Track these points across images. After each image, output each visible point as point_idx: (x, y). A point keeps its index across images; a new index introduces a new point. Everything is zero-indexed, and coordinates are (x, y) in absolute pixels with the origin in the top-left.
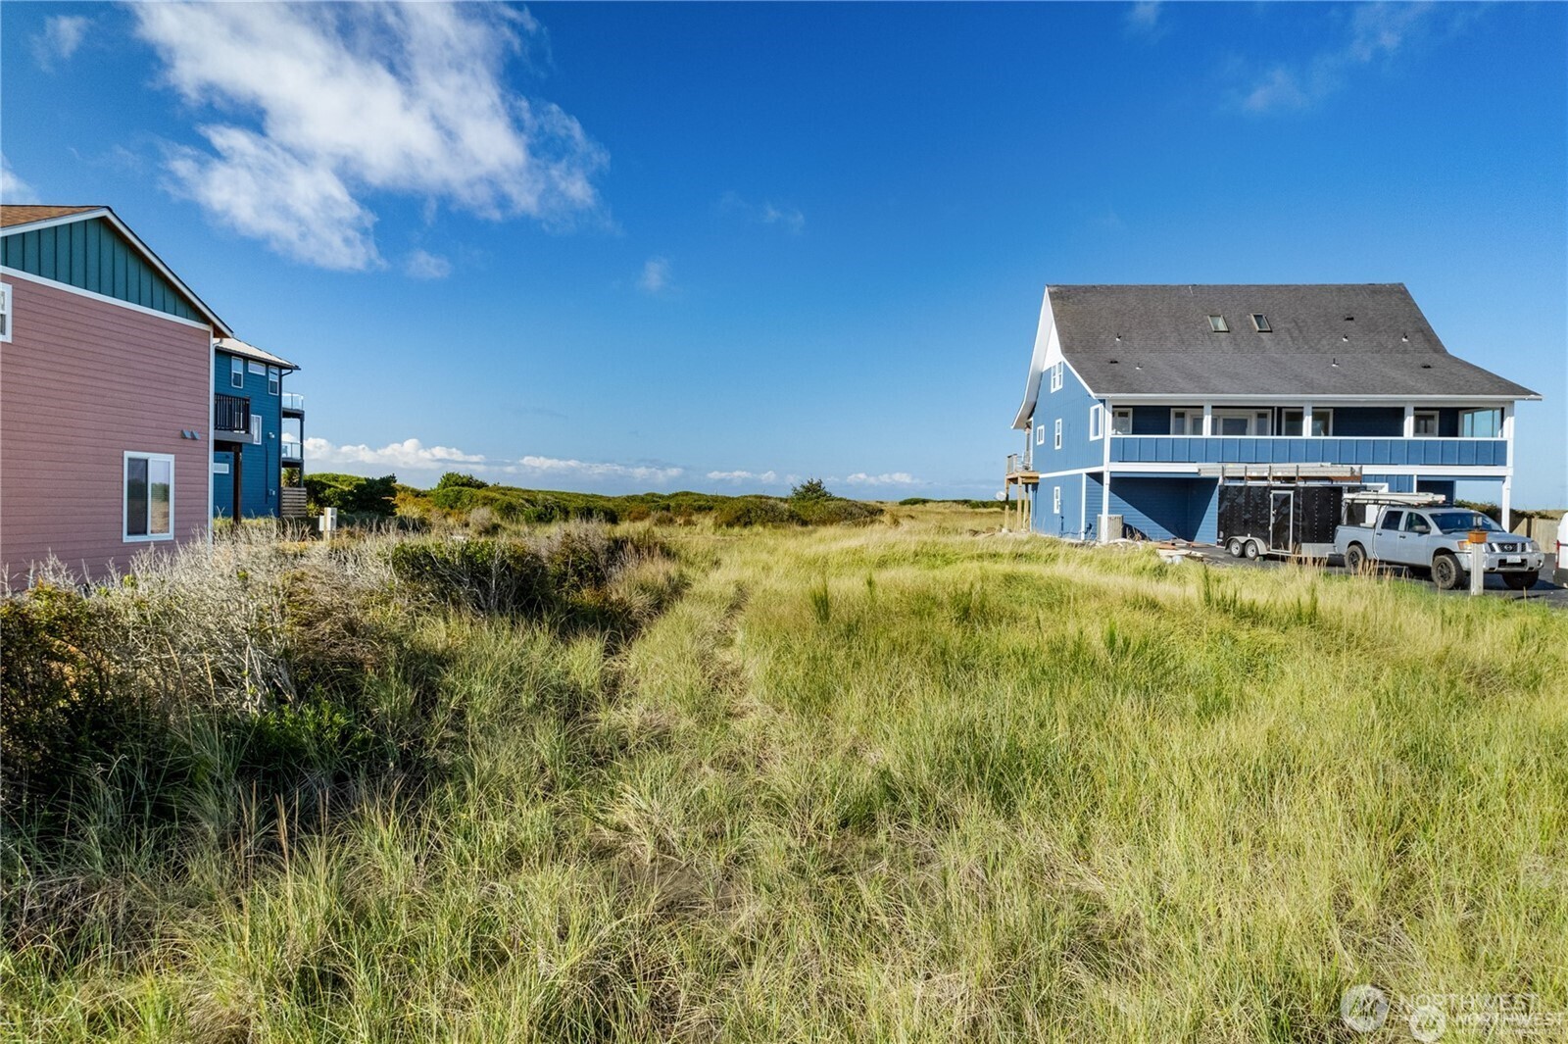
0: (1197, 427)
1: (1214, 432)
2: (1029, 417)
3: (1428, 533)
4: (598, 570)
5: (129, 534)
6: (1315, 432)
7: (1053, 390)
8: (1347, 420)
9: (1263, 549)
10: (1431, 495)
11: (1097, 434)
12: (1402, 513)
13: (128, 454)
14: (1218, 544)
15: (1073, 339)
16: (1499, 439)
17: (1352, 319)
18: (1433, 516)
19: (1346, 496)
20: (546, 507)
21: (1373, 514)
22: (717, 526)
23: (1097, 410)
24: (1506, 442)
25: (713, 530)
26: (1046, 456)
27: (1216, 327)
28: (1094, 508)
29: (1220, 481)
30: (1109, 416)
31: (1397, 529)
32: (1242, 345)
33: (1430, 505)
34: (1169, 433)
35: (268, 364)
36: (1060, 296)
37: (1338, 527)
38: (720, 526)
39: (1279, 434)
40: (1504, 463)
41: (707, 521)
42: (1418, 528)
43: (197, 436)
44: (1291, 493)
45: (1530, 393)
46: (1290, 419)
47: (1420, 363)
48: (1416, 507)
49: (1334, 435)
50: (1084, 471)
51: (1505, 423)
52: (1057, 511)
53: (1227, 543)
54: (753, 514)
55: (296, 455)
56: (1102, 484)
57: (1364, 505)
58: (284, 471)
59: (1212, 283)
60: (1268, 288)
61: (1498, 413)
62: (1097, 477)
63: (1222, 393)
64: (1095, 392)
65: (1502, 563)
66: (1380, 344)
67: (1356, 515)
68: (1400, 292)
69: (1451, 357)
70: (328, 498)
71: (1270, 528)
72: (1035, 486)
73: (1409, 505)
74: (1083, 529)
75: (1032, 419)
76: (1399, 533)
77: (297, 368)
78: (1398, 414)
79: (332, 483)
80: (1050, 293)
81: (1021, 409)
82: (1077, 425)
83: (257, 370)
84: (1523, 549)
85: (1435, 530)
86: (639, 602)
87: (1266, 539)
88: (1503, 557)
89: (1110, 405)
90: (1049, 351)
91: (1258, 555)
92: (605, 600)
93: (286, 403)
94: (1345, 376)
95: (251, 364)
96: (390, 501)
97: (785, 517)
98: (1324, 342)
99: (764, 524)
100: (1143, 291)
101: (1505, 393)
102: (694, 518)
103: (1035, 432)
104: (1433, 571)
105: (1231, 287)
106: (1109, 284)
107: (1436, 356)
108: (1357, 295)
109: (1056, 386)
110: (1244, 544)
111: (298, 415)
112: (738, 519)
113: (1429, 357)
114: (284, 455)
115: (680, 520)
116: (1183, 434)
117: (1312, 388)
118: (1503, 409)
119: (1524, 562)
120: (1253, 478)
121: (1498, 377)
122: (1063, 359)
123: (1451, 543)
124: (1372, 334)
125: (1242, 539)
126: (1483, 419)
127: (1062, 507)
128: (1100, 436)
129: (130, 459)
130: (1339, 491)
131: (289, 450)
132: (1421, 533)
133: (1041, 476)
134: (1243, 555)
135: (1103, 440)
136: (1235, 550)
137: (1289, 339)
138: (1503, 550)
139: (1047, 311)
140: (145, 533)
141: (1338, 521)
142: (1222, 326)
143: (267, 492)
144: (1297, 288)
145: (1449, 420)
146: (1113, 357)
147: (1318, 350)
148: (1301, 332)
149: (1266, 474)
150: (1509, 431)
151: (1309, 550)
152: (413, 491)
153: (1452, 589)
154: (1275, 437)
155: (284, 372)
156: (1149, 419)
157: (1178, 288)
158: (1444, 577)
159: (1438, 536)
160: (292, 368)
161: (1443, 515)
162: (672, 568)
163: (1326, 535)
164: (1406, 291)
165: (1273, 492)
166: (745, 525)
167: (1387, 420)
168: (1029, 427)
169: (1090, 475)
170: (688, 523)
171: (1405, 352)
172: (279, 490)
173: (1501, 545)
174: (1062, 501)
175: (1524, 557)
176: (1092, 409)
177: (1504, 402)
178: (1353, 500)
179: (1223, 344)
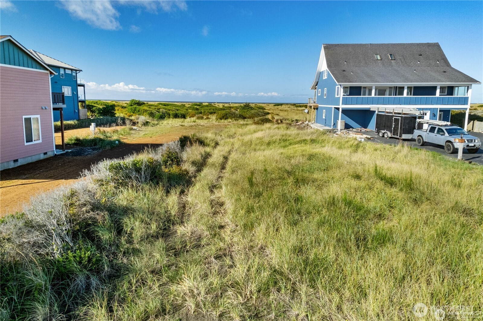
0: (370, 94)
1: (375, 95)
2: (316, 86)
3: (444, 135)
4: (178, 158)
5: (27, 142)
6: (408, 94)
7: (324, 78)
8: (418, 91)
9: (390, 135)
10: (446, 122)
11: (338, 95)
12: (435, 128)
13: (24, 117)
14: (375, 132)
15: (331, 63)
16: (466, 96)
17: (421, 55)
18: (446, 129)
19: (418, 120)
20: (163, 113)
21: (426, 126)
22: (217, 119)
23: (338, 87)
24: (468, 97)
25: (215, 120)
26: (320, 99)
27: (377, 58)
28: (336, 118)
29: (377, 112)
30: (342, 90)
31: (434, 132)
32: (385, 64)
33: (446, 126)
34: (361, 95)
35: (72, 70)
36: (328, 48)
37: (415, 130)
38: (218, 119)
39: (396, 95)
40: (467, 104)
41: (213, 117)
42: (441, 133)
43: (47, 108)
44: (400, 118)
45: (477, 81)
46: (399, 90)
47: (443, 70)
48: (441, 126)
49: (413, 95)
50: (333, 106)
51: (469, 91)
52: (324, 118)
53: (378, 132)
54: (228, 115)
55: (83, 99)
56: (339, 111)
57: (423, 123)
58: (80, 104)
59: (376, 43)
60: (394, 44)
61: (466, 88)
62: (338, 109)
63: (379, 82)
64: (338, 82)
65: (468, 146)
66: (430, 64)
67: (420, 126)
68: (437, 46)
69: (452, 68)
70: (94, 110)
71: (392, 129)
72: (317, 109)
73: (438, 125)
74: (332, 125)
75: (317, 87)
76: (434, 134)
77: (81, 71)
78: (435, 88)
79: (95, 105)
80: (324, 47)
81: (313, 83)
82: (331, 92)
83: (69, 72)
84: (475, 141)
85: (447, 134)
86: (192, 169)
87: (391, 132)
88: (468, 144)
89: (342, 87)
90: (323, 66)
91: (388, 137)
92: (181, 170)
93: (79, 82)
94: (418, 76)
95: (66, 70)
96: (114, 112)
97: (238, 116)
98: (412, 63)
99: (231, 119)
100: (354, 46)
101: (470, 81)
102: (209, 116)
103: (318, 91)
104: (445, 147)
105: (382, 44)
106: (343, 43)
107: (448, 68)
108: (423, 47)
109: (325, 77)
110: (384, 133)
111: (83, 86)
112: (223, 117)
113: (445, 68)
114: (79, 99)
115: (205, 117)
116: (365, 95)
117: (408, 80)
118: (468, 87)
119: (475, 145)
120: (387, 112)
121: (467, 76)
122: (328, 69)
123: (452, 139)
124: (427, 60)
125: (383, 131)
126: (462, 89)
127: (326, 117)
128: (339, 96)
129: (25, 119)
130: (415, 118)
131: (81, 97)
132: (442, 135)
133: (319, 106)
134: (383, 136)
135: (340, 97)
136: (381, 135)
137: (400, 62)
138: (468, 142)
139: (323, 53)
140: (32, 141)
141: (415, 128)
142: (379, 58)
143: (75, 111)
144: (404, 44)
145: (450, 90)
146: (344, 69)
147: (410, 66)
148: (404, 60)
149: (392, 111)
150: (470, 94)
151: (404, 136)
152: (121, 106)
153: (451, 153)
154: (395, 96)
155: (77, 72)
156: (355, 91)
157: (365, 45)
158: (449, 150)
159: (447, 136)
160: (80, 71)
161: (449, 129)
162: (202, 150)
163: (411, 132)
164: (439, 45)
165: (394, 117)
166: (226, 119)
167: (431, 90)
168: (316, 89)
169: (335, 108)
170: (208, 118)
171: (438, 66)
172: (79, 110)
173: (468, 140)
174: (326, 115)
175: (475, 144)
176: (337, 87)
177: (469, 85)
178: (420, 122)
179: (379, 64)
